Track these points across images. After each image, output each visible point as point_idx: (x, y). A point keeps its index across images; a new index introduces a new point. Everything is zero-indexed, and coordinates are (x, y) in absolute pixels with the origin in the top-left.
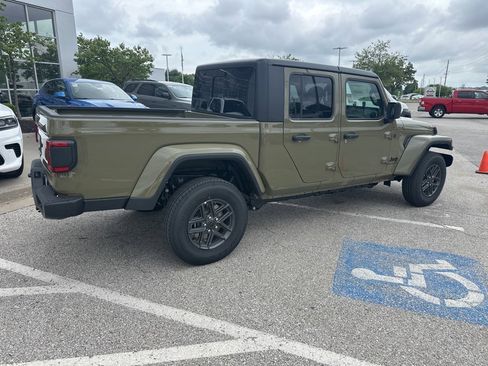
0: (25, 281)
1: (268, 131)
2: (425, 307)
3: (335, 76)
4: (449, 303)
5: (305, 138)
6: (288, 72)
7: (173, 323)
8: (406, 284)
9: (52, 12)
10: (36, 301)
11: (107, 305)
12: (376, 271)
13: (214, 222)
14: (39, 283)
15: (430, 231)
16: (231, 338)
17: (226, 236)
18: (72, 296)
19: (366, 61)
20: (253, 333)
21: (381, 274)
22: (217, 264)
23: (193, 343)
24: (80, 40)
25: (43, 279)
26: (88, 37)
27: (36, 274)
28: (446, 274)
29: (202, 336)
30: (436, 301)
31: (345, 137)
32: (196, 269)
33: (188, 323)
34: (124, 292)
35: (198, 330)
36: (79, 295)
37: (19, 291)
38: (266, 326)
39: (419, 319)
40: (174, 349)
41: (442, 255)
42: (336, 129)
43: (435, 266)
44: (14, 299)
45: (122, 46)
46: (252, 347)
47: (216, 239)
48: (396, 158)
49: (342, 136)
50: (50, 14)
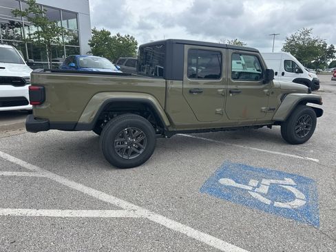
0: (20, 169)
1: (173, 86)
2: (258, 205)
3: (223, 51)
4: (276, 204)
5: (199, 92)
6: (187, 47)
7: (92, 197)
8: (253, 191)
9: (77, 14)
10: (22, 179)
11: (59, 185)
12: (237, 182)
13: (133, 143)
14: (27, 170)
15: (292, 160)
16: (122, 209)
17: (141, 152)
18: (41, 179)
19: (293, 43)
20: (135, 207)
21: (239, 183)
22: (134, 169)
23: (98, 209)
24: (94, 31)
25: (30, 168)
26: (99, 29)
27: (28, 166)
28: (286, 187)
29: (104, 206)
30: (268, 202)
31: (230, 92)
32: (120, 170)
33: (100, 198)
34: (71, 179)
35: (104, 202)
36: (46, 178)
37: (15, 173)
39: (249, 211)
40: (85, 211)
41: (291, 176)
42: (223, 87)
43: (281, 182)
44: (10, 177)
45: (118, 35)
46: (132, 215)
47: (134, 153)
48: (274, 109)
49: (228, 91)
50: (75, 15)
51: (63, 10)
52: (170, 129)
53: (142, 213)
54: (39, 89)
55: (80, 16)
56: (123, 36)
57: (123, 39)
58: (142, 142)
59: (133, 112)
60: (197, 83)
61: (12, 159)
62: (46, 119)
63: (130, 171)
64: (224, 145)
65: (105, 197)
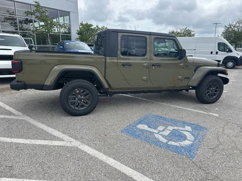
1: (110, 61)
4: (170, 143)
5: (130, 65)
6: (120, 35)
7: (48, 133)
8: (158, 133)
9: (69, 12)
10: (9, 120)
11: (30, 124)
12: (149, 127)
13: (81, 99)
14: (14, 115)
15: (198, 114)
16: (64, 140)
18: (21, 120)
21: (151, 128)
22: (83, 117)
23: (48, 140)
24: (82, 24)
25: (17, 114)
27: (16, 112)
28: (184, 132)
29: (54, 138)
30: (165, 141)
31: (153, 65)
33: (53, 134)
34: (39, 121)
35: (54, 136)
36: (23, 120)
37: (6, 117)
38: (80, 139)
39: (148, 146)
40: (39, 141)
41: (191, 125)
42: (148, 61)
43: (181, 128)
44: (2, 119)
45: (97, 26)
47: (82, 106)
48: (188, 78)
49: (151, 65)
50: (68, 13)
51: (60, 10)
52: (110, 90)
53: (76, 143)
54: (18, 63)
55: (71, 14)
56: (100, 27)
57: (100, 29)
59: (83, 78)
60: (129, 59)
61: (8, 108)
62: (23, 82)
63: (79, 118)
64: (153, 103)
65: (56, 133)
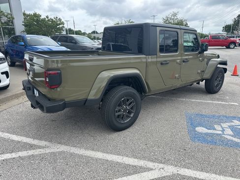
0: (32, 147)
1: (149, 60)
5: (166, 63)
10: (42, 157)
11: (81, 156)
13: (126, 109)
14: (40, 147)
16: (152, 169)
17: (132, 115)
18: (60, 153)
20: (161, 166)
21: (209, 129)
22: (128, 130)
23: (133, 174)
25: (41, 144)
27: (36, 142)
29: (136, 170)
31: (184, 62)
33: (127, 163)
34: (87, 149)
35: (133, 166)
36: (63, 152)
37: (31, 152)
38: (166, 162)
40: (125, 178)
42: (180, 58)
44: (29, 157)
45: (47, 17)
48: (204, 71)
49: (182, 61)
53: (170, 170)
54: (57, 73)
56: (53, 18)
57: (52, 21)
58: (132, 108)
61: (15, 138)
